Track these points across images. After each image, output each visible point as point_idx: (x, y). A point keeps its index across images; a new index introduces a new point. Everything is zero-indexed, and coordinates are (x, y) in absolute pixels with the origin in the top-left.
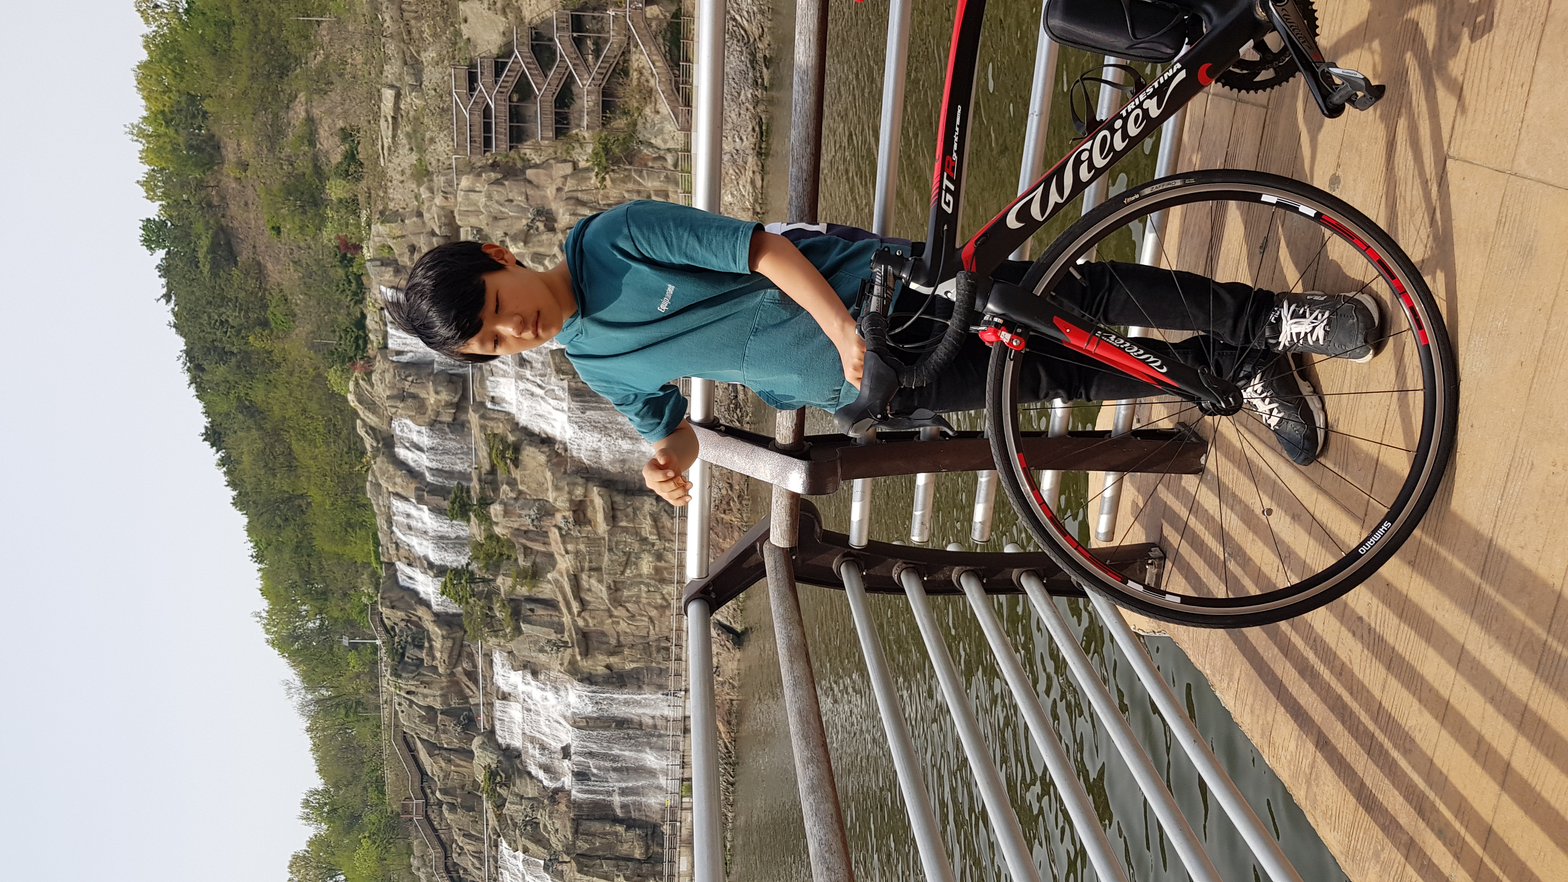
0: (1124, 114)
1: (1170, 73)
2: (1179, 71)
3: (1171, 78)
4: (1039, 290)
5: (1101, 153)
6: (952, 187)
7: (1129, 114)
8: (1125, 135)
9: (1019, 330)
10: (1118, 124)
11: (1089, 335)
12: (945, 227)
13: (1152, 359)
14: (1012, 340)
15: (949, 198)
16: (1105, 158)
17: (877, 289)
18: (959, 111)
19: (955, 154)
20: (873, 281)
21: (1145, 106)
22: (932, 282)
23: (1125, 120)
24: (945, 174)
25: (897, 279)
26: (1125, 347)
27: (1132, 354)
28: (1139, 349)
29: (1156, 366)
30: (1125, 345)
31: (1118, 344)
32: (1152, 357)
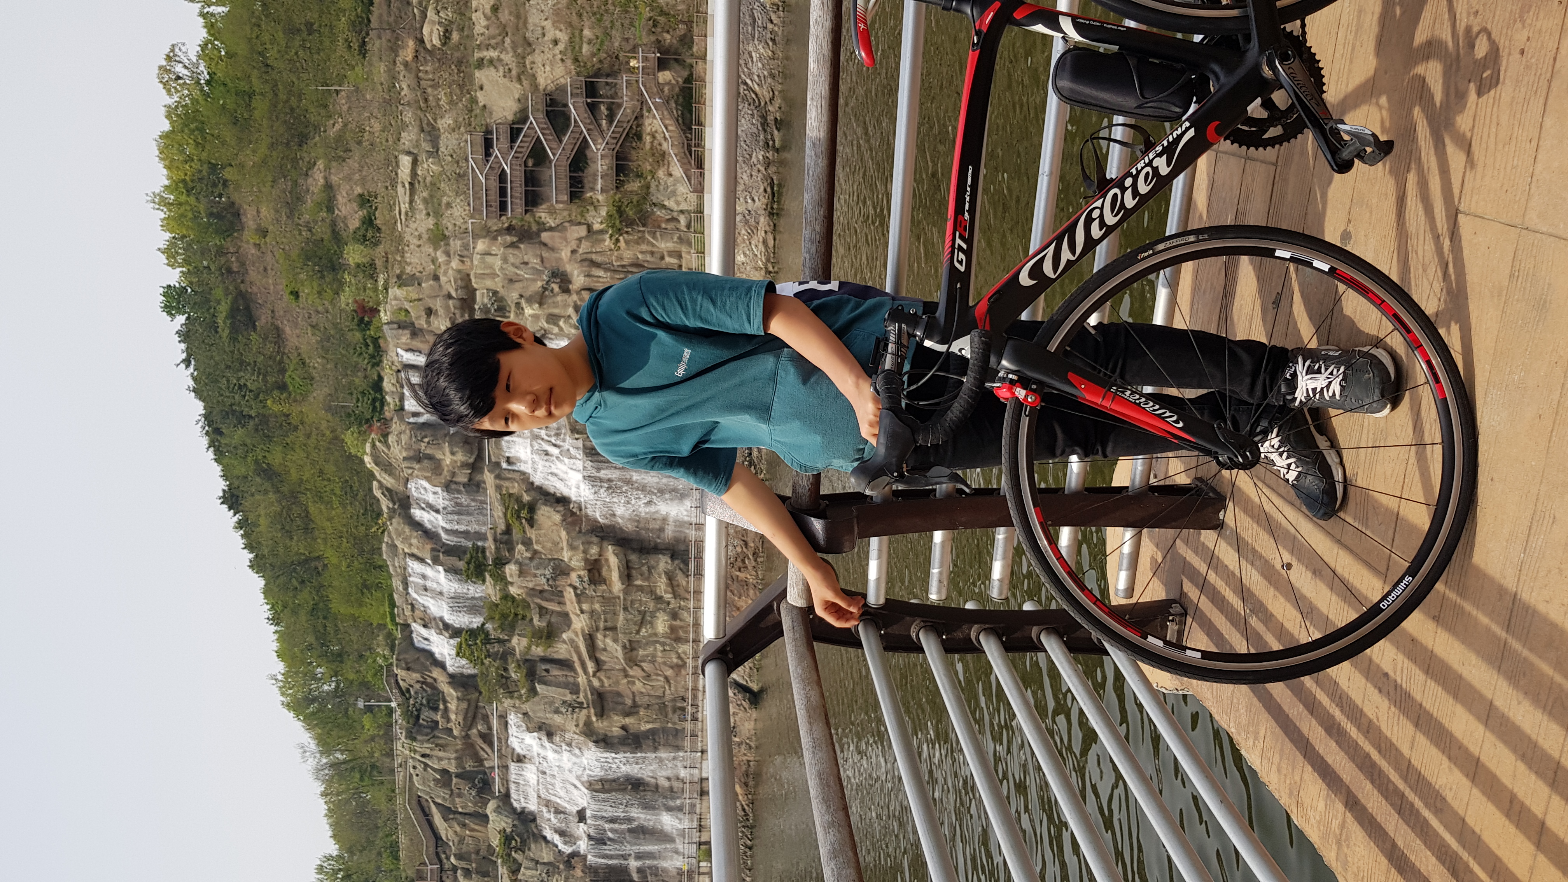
0: (1134, 171)
1: (1179, 131)
2: (1187, 129)
3: (1180, 137)
4: (1053, 347)
5: (1112, 211)
6: (965, 246)
7: (1139, 172)
8: (1135, 193)
9: (1034, 387)
10: (1128, 182)
11: (1104, 390)
12: (958, 286)
13: (1168, 414)
14: (1026, 396)
15: (962, 256)
16: (1116, 216)
17: (891, 347)
18: (970, 171)
19: (966, 214)
20: (887, 339)
21: (1155, 164)
22: (946, 340)
23: (1135, 178)
24: (958, 233)
25: (911, 336)
26: (1140, 402)
27: (1148, 409)
28: (1154, 404)
29: (1172, 421)
30: (1141, 400)
31: (1133, 399)
32: (1168, 411)
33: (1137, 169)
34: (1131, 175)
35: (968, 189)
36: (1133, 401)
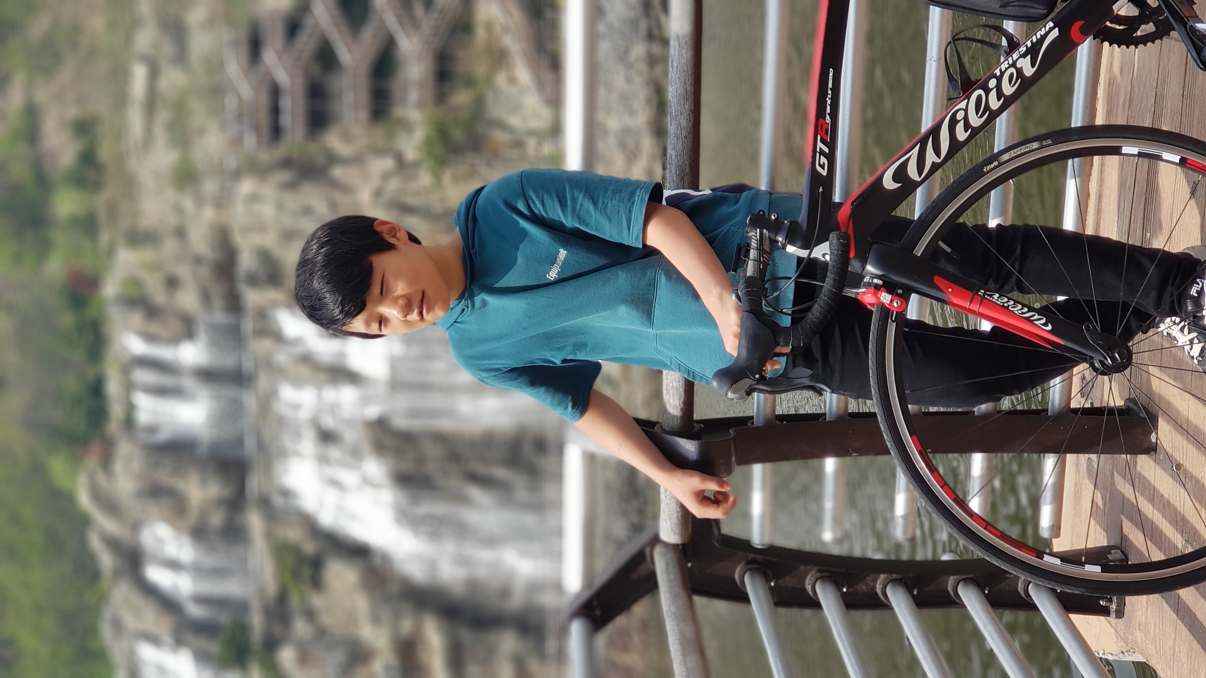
0: (998, 73)
1: (1043, 32)
2: (1051, 29)
3: (1044, 38)
4: (919, 251)
5: (977, 112)
6: (826, 150)
7: (1002, 73)
9: (900, 291)
10: (992, 83)
11: (971, 294)
12: (821, 190)
13: (1037, 317)
14: (891, 301)
15: (824, 160)
16: (981, 117)
17: (753, 253)
18: (831, 74)
19: (828, 117)
20: (749, 245)
21: (1019, 65)
22: (808, 245)
23: (999, 79)
24: (819, 137)
25: (773, 242)
26: (1009, 306)
27: (1016, 312)
28: (1022, 307)
29: (1041, 324)
30: (1009, 304)
31: (1001, 302)
32: (1037, 314)
33: (1000, 70)
34: (994, 76)
35: (830, 92)
36: (1002, 304)
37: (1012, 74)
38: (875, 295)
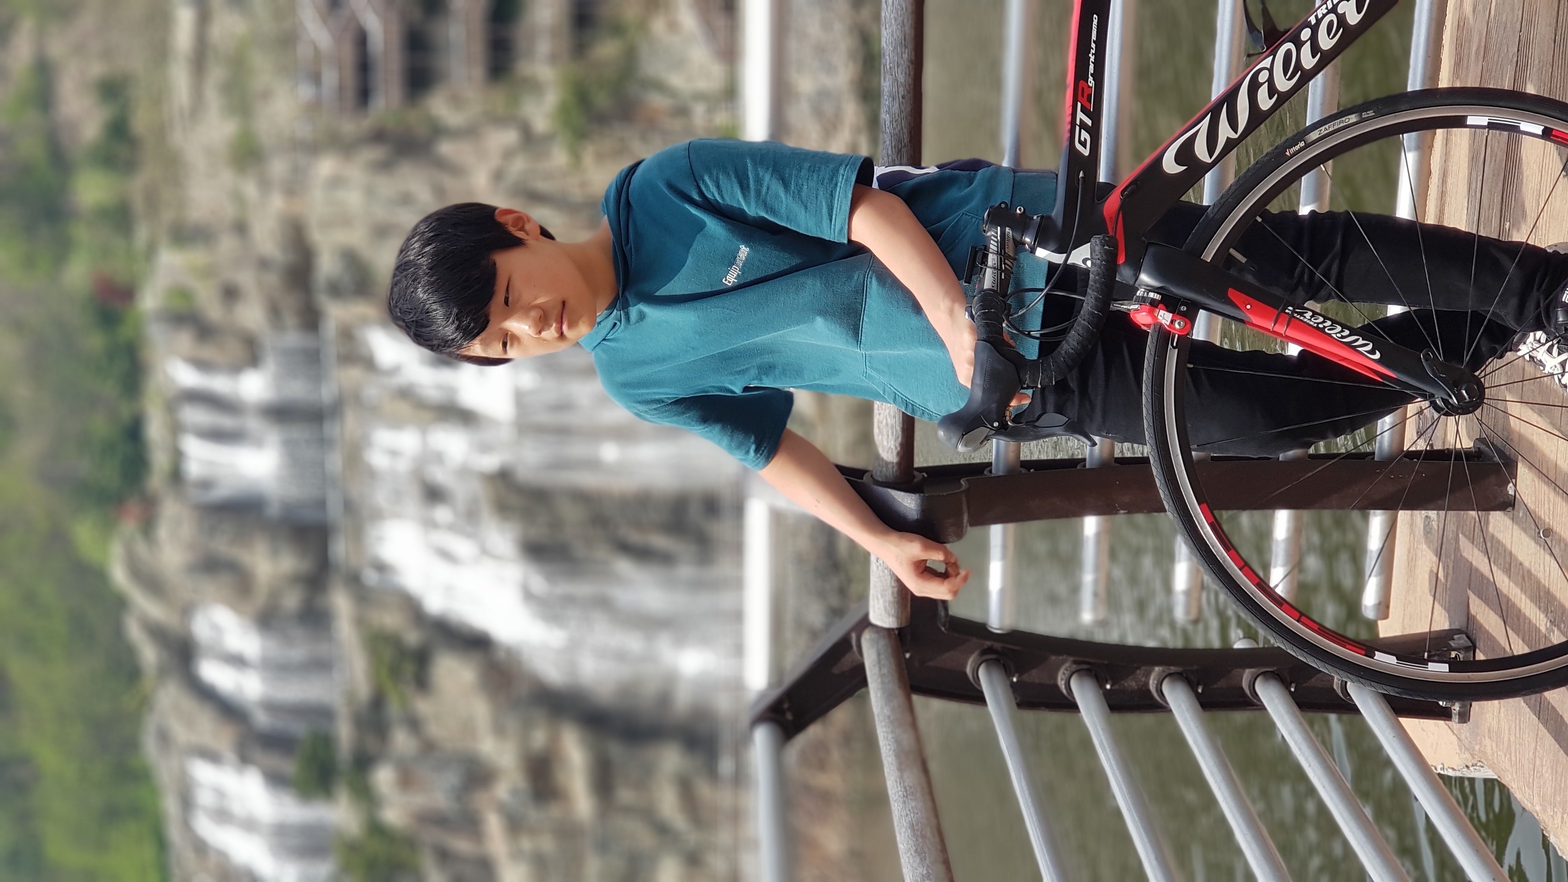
0: (1313, 22)
4: (1208, 255)
5: (1285, 74)
6: (1089, 122)
7: (1319, 21)
8: (1315, 49)
9: (1183, 308)
10: (1306, 34)
11: (1277, 312)
12: (1081, 175)
13: (1361, 342)
14: (1172, 322)
15: (1085, 135)
17: (992, 259)
18: (1095, 22)
19: (1091, 79)
20: (986, 248)
21: (1340, 10)
22: (1064, 248)
23: (1315, 29)
24: (1079, 105)
25: (1019, 244)
26: (1325, 327)
27: (1334, 336)
28: (1342, 329)
29: (1366, 351)
30: (1325, 324)
31: (1315, 323)
32: (1361, 339)
33: (1316, 16)
34: (1308, 25)
35: (1093, 45)
36: (1315, 325)
37: (1331, 22)
38: (1151, 313)
